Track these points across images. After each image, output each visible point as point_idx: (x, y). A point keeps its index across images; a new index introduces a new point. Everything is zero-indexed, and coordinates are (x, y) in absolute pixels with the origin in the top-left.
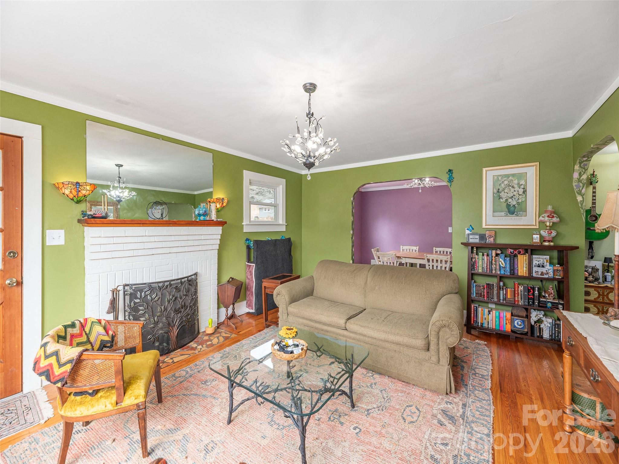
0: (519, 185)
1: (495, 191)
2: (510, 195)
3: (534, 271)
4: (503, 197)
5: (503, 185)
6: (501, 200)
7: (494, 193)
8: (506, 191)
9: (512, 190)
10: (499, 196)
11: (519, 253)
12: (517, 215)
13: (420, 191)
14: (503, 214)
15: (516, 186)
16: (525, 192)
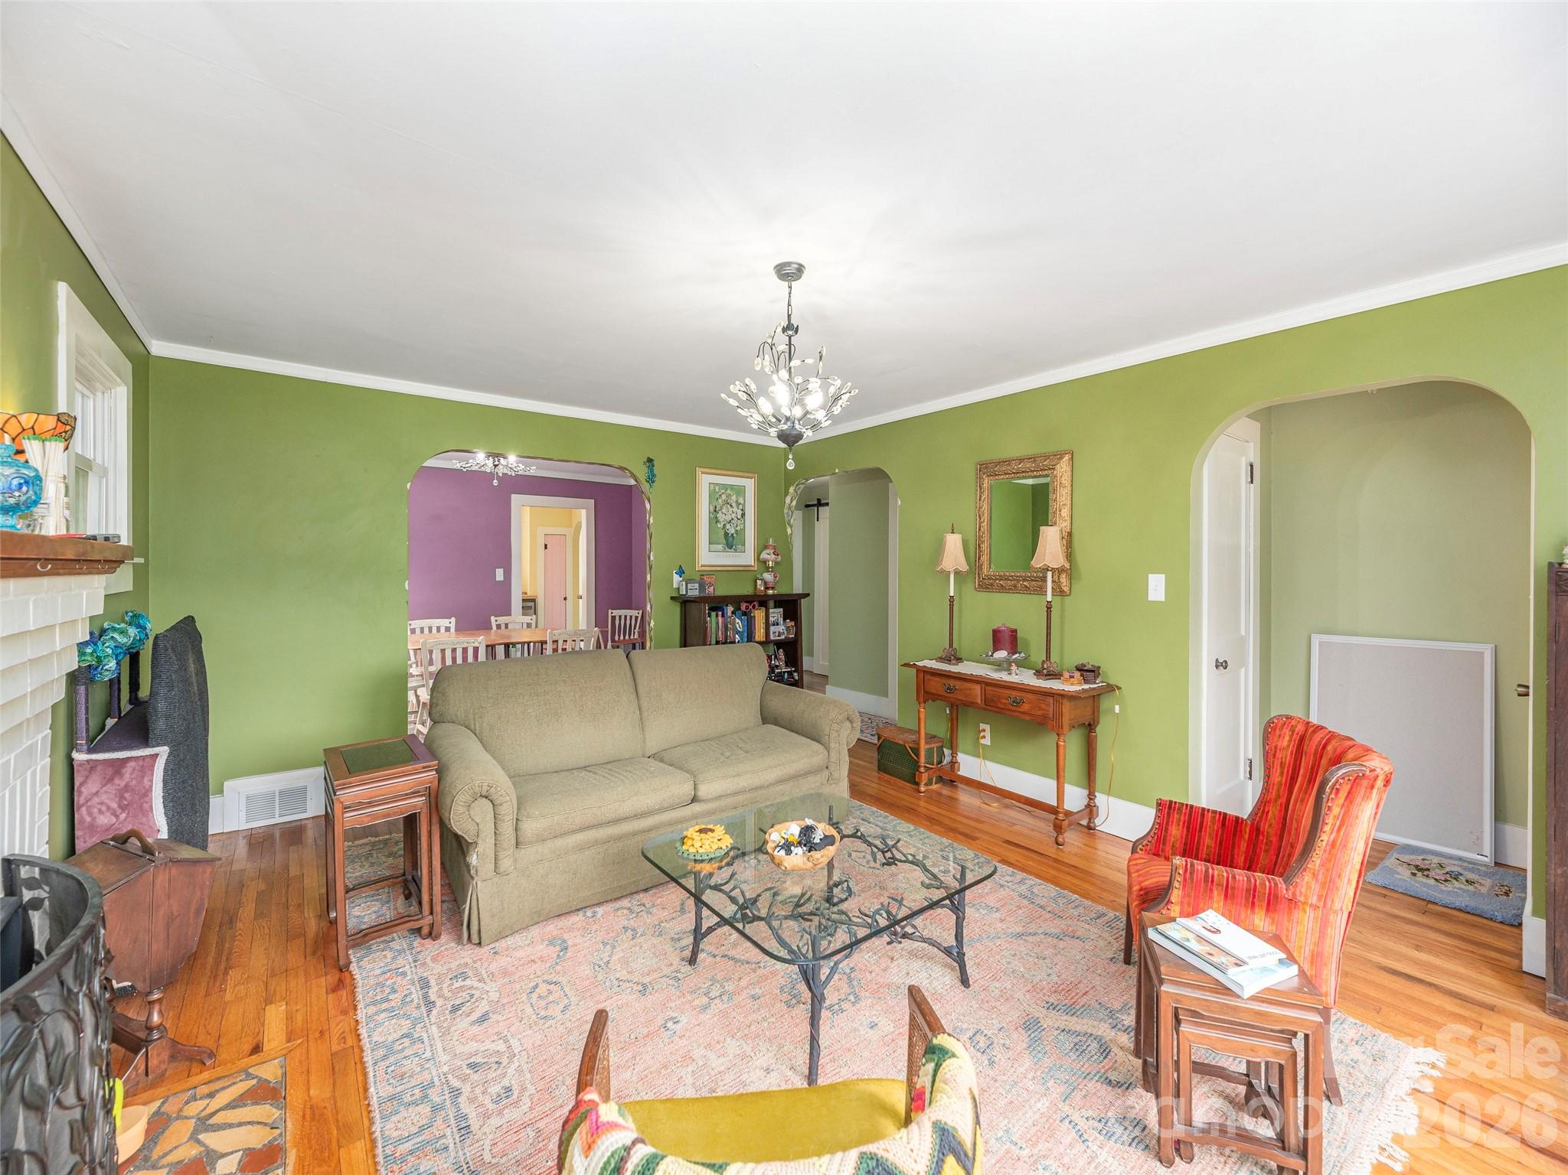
0: (738, 504)
1: (712, 509)
2: (728, 518)
3: (771, 632)
4: (721, 520)
5: (720, 500)
6: (719, 525)
7: (710, 513)
8: (724, 511)
9: (730, 509)
10: (716, 518)
11: (754, 607)
12: (736, 551)
13: (495, 482)
14: (720, 547)
15: (734, 505)
16: (743, 515)
